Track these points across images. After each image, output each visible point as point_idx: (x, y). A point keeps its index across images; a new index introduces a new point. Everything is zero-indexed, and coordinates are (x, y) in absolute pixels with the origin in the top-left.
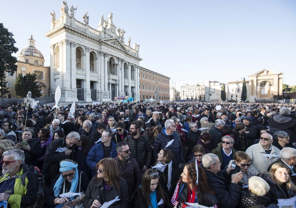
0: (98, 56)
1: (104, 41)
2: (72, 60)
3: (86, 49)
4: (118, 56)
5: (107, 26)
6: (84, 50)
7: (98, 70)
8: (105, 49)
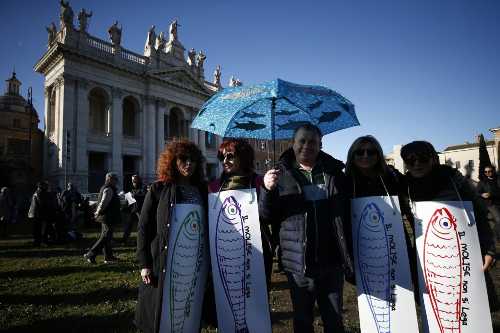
0: (143, 105)
1: (155, 74)
2: (78, 114)
3: (113, 91)
4: (189, 105)
5: (162, 46)
6: (109, 93)
7: (143, 133)
8: (159, 90)
